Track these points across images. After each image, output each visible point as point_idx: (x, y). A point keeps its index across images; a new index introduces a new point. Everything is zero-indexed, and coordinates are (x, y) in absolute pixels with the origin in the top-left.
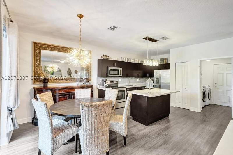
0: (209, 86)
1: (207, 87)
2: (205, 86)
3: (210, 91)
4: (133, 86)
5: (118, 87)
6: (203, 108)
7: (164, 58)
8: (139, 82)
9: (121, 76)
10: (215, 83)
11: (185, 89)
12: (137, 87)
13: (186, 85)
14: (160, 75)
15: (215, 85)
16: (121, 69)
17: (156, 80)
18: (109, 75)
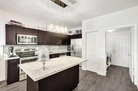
0: (110, 52)
1: (109, 52)
2: (108, 51)
3: (111, 55)
4: (52, 52)
5: (35, 55)
6: (107, 70)
7: (79, 30)
8: (59, 49)
9: (36, 43)
10: (114, 49)
11: (94, 56)
12: (54, 54)
13: (94, 52)
14: (75, 44)
15: (114, 51)
16: (36, 37)
17: (72, 48)
18: (18, 43)
